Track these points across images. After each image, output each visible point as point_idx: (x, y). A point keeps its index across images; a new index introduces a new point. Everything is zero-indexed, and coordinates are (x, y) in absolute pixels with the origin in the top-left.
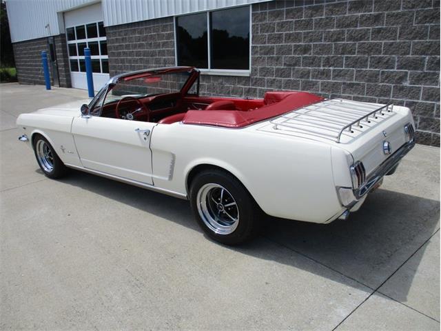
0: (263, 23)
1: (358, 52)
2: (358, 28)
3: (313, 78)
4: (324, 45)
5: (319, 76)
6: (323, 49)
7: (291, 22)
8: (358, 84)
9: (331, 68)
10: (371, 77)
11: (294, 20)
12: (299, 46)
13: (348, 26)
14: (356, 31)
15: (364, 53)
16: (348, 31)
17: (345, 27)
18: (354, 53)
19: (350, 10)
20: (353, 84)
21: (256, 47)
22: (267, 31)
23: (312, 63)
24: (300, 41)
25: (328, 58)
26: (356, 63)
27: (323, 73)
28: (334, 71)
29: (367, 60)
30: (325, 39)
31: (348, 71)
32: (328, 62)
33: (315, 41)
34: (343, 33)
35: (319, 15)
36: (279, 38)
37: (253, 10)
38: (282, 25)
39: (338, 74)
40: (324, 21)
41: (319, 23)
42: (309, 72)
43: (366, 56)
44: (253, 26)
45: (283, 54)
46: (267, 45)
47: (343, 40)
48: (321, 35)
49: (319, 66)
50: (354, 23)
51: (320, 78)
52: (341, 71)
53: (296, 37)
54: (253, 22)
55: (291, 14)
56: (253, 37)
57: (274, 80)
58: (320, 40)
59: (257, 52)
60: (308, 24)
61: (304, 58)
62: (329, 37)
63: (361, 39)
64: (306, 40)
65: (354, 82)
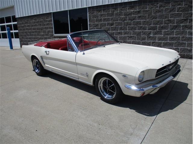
0: (94, 14)
1: (133, 24)
2: (132, 16)
3: (116, 35)
4: (119, 22)
5: (118, 34)
6: (119, 24)
7: (105, 14)
8: (134, 37)
9: (122, 31)
10: (139, 33)
11: (106, 13)
12: (109, 23)
13: (128, 15)
14: (132, 17)
15: (135, 25)
16: (128, 17)
17: (127, 16)
18: (131, 25)
19: (128, 9)
20: (132, 37)
21: (91, 24)
22: (95, 18)
23: (115, 29)
24: (109, 21)
25: (121, 27)
26: (132, 29)
27: (119, 33)
28: (124, 32)
29: (136, 27)
30: (120, 20)
31: (130, 32)
32: (121, 29)
33: (116, 21)
34: (126, 17)
35: (116, 11)
36: (101, 20)
37: (88, 10)
38: (101, 15)
39: (125, 33)
40: (119, 14)
41: (117, 14)
42: (114, 33)
43: (136, 26)
44: (89, 16)
45: (103, 26)
46: (96, 23)
47: (127, 20)
48: (118, 18)
49: (118, 30)
50: (131, 14)
51: (118, 35)
52: (127, 32)
53: (108, 20)
54: (89, 14)
55: (105, 11)
56: (89, 20)
57: (99, 37)
58: (118, 21)
59: (91, 26)
60: (112, 14)
61: (111, 28)
62: (121, 19)
63: (134, 20)
64: (112, 20)
65: (132, 36)
